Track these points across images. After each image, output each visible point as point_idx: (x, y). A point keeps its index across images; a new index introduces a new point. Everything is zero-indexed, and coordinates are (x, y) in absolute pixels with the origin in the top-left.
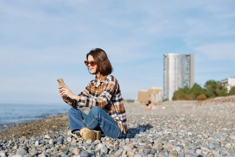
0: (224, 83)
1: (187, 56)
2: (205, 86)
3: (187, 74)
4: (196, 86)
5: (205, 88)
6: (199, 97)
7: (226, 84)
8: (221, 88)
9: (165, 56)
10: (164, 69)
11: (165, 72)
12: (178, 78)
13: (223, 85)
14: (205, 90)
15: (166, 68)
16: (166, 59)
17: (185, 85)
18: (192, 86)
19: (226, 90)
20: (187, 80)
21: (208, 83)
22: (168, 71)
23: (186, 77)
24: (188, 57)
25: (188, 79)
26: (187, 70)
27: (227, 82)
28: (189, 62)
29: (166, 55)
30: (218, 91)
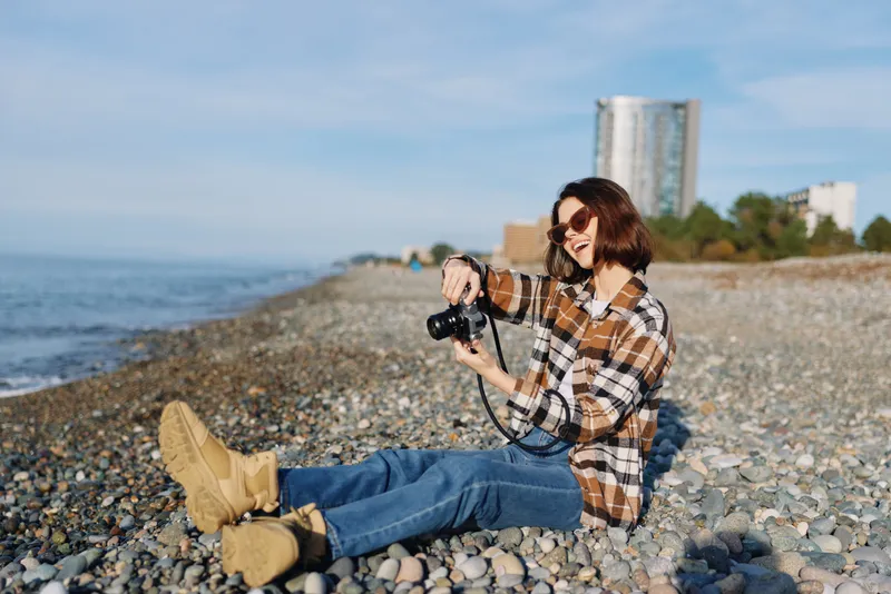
0: (796, 204)
1: (677, 106)
2: (732, 213)
3: (672, 169)
4: (703, 212)
5: (734, 220)
6: (710, 249)
7: (802, 208)
8: (785, 220)
9: (600, 106)
10: (596, 153)
11: (600, 160)
12: (643, 183)
13: (792, 209)
14: (731, 226)
15: (602, 146)
16: (604, 116)
17: (664, 206)
18: (686, 212)
19: (802, 226)
20: (671, 191)
21: (745, 203)
22: (608, 158)
23: (669, 181)
24: (681, 112)
25: (677, 186)
26: (674, 155)
27: (806, 202)
28: (683, 128)
29: (603, 101)
30: (774, 228)
